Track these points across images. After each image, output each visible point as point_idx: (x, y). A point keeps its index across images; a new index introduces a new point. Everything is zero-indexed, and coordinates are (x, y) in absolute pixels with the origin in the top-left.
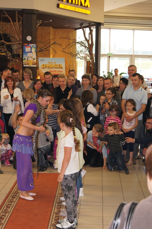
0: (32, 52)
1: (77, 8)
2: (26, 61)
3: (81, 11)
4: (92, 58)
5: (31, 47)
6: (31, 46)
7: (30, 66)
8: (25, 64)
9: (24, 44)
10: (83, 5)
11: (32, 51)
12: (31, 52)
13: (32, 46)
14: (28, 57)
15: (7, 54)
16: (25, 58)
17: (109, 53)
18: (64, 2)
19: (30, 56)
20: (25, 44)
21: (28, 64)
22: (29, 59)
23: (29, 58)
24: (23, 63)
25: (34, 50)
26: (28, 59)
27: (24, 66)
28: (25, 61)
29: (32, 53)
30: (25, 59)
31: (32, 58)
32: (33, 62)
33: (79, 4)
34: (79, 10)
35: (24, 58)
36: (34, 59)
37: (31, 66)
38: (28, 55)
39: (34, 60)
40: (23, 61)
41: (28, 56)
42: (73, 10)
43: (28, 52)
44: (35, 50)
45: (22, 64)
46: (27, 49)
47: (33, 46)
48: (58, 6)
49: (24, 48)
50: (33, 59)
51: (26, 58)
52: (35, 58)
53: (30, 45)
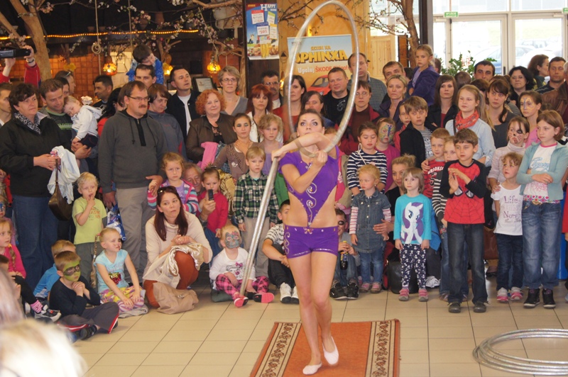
0: (267, 25)
2: (255, 47)
4: (411, 28)
5: (263, 11)
6: (264, 9)
7: (264, 58)
8: (253, 55)
9: (247, 5)
11: (268, 20)
12: (265, 23)
13: (266, 10)
14: (259, 36)
15: (206, 33)
16: (250, 40)
17: (449, 11)
19: (263, 34)
20: (249, 6)
21: (260, 54)
22: (261, 43)
23: (261, 38)
24: (248, 53)
25: (271, 18)
26: (258, 41)
27: (251, 58)
28: (252, 47)
29: (267, 27)
30: (251, 42)
31: (268, 38)
32: (271, 49)
35: (248, 41)
36: (274, 41)
37: (267, 58)
38: (258, 31)
39: (273, 44)
40: (248, 48)
41: (259, 34)
43: (258, 25)
44: (274, 17)
45: (243, 53)
46: (256, 18)
47: (269, 9)
49: (247, 16)
50: (270, 41)
51: (254, 39)
52: (276, 38)
53: (262, 8)
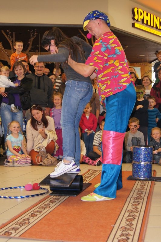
1: (152, 30)
3: (157, 33)
10: (159, 28)
18: (139, 22)
33: (155, 26)
34: (155, 32)
42: (149, 31)
48: (133, 25)
